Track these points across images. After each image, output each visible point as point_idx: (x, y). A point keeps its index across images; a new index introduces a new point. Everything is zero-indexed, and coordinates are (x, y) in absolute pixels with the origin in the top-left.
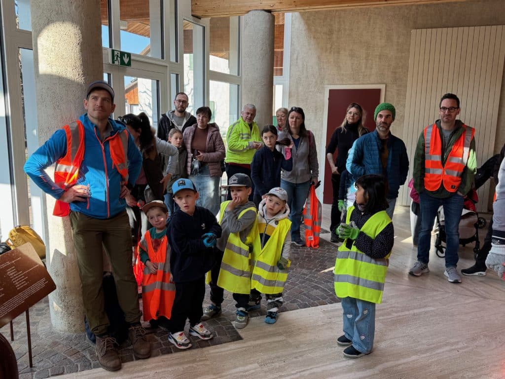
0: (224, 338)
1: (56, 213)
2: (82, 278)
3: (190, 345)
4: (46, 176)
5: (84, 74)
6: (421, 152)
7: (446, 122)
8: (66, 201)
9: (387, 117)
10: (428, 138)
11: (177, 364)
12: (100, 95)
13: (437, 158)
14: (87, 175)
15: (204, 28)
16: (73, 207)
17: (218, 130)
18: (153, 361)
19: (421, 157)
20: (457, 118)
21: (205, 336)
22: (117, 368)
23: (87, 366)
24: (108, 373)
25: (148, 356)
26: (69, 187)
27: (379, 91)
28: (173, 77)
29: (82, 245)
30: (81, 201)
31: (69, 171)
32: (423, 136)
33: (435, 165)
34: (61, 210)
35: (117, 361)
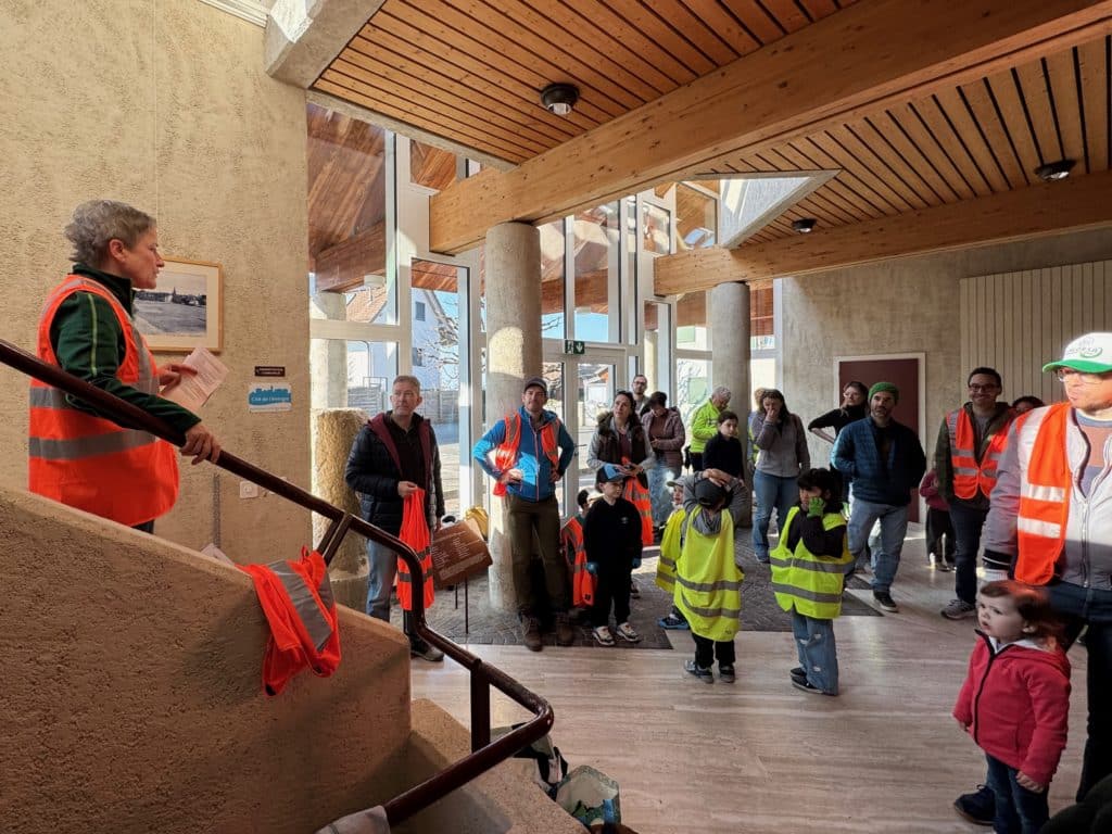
0: (652, 645)
1: (496, 493)
2: (514, 556)
3: (612, 643)
4: (488, 460)
5: (524, 372)
6: (945, 446)
7: (980, 405)
8: (502, 482)
9: (886, 400)
10: (953, 426)
11: (597, 658)
12: (535, 391)
13: (968, 453)
14: (521, 460)
15: (670, 306)
16: (508, 489)
17: (679, 414)
18: (573, 650)
19: (945, 451)
20: (999, 399)
21: (630, 637)
22: (537, 649)
23: (513, 642)
24: (529, 651)
25: (569, 644)
26: (506, 471)
27: (915, 362)
28: (632, 360)
29: (514, 524)
30: (515, 484)
31: (507, 455)
32: (945, 423)
33: (965, 463)
34: (500, 490)
35: (538, 642)
